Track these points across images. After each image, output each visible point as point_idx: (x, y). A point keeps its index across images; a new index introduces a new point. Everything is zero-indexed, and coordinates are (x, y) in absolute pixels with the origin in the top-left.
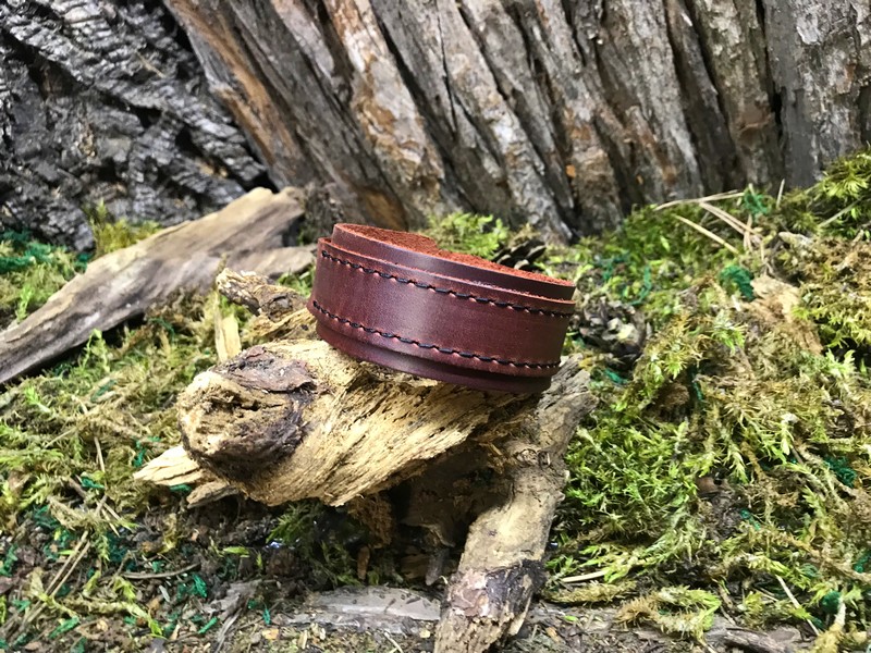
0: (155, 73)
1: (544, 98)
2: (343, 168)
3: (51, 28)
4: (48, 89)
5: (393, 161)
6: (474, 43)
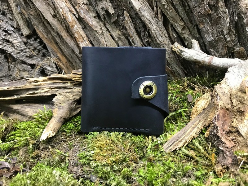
0: (35, 55)
3: (9, 45)
4: (10, 60)
6: (115, 44)
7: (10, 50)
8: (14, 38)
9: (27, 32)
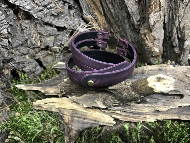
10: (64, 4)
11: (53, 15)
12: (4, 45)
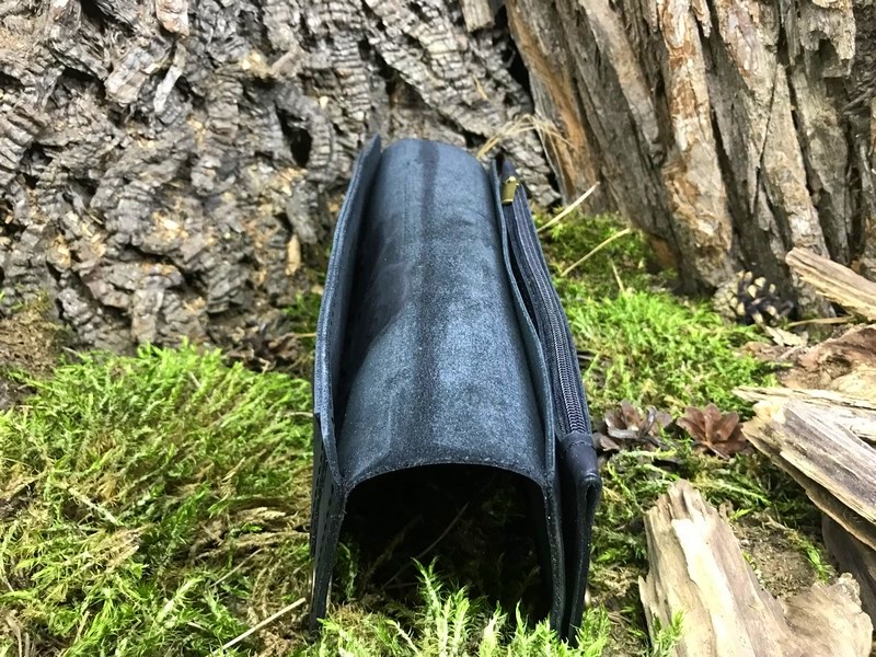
0: (486, 102)
1: (851, 202)
2: (636, 213)
3: (414, 55)
4: (396, 100)
5: (688, 227)
6: (796, 143)
7: (415, 73)
8: (437, 34)
9: (481, 16)
10: (496, 89)
11: (463, 104)
12: (349, 144)
